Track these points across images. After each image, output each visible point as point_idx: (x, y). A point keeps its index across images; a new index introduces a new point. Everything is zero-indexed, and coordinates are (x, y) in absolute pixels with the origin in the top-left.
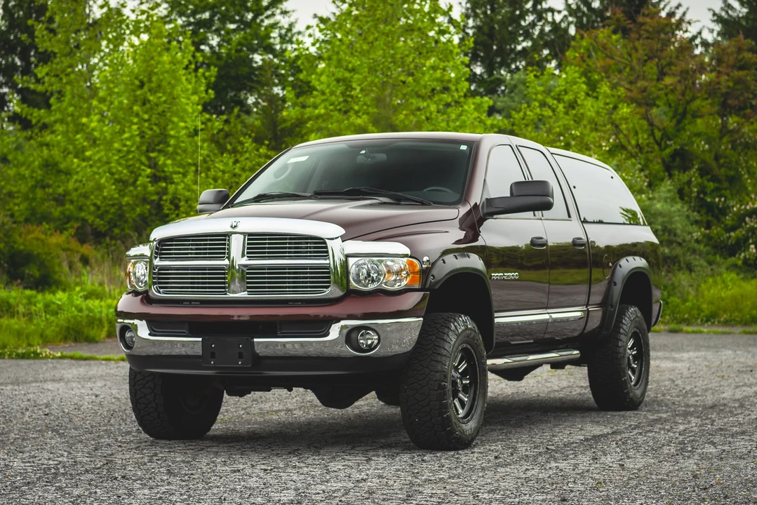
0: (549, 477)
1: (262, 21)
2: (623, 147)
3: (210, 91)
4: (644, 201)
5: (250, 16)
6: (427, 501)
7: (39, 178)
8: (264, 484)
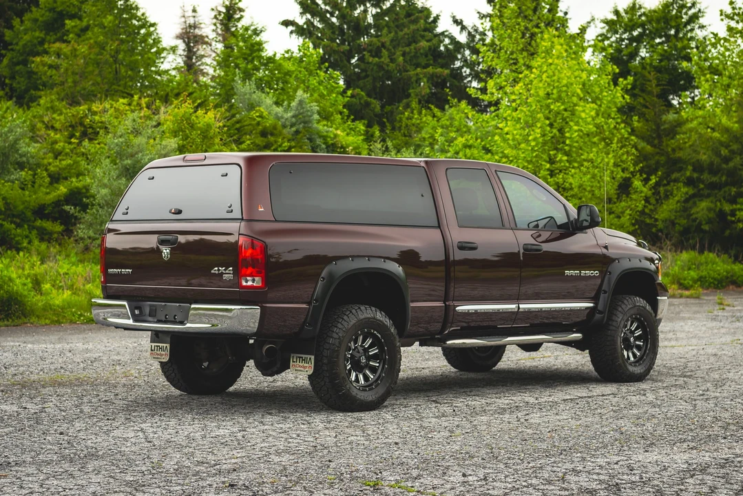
3: (626, 96)
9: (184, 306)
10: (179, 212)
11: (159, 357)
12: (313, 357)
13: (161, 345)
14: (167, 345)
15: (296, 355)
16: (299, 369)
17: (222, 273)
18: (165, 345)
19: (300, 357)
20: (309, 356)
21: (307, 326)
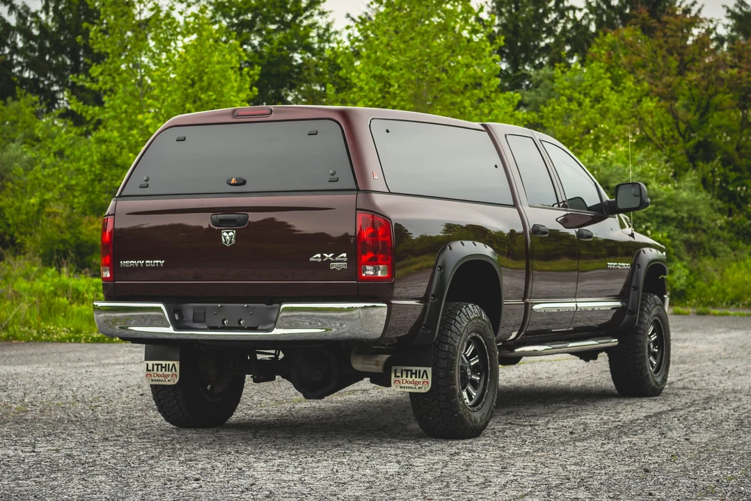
0: (626, 451)
1: (301, 21)
2: (649, 139)
3: (254, 89)
4: (670, 190)
5: (289, 17)
6: (522, 472)
7: (98, 172)
8: (368, 458)
9: (255, 307)
10: (242, 183)
11: (161, 378)
12: (429, 370)
13: (164, 363)
14: (175, 363)
15: (399, 368)
16: (407, 385)
17: (329, 261)
18: (171, 363)
19: (407, 371)
20: (422, 369)
21: (423, 329)
